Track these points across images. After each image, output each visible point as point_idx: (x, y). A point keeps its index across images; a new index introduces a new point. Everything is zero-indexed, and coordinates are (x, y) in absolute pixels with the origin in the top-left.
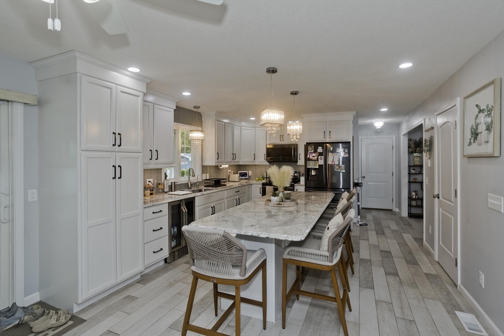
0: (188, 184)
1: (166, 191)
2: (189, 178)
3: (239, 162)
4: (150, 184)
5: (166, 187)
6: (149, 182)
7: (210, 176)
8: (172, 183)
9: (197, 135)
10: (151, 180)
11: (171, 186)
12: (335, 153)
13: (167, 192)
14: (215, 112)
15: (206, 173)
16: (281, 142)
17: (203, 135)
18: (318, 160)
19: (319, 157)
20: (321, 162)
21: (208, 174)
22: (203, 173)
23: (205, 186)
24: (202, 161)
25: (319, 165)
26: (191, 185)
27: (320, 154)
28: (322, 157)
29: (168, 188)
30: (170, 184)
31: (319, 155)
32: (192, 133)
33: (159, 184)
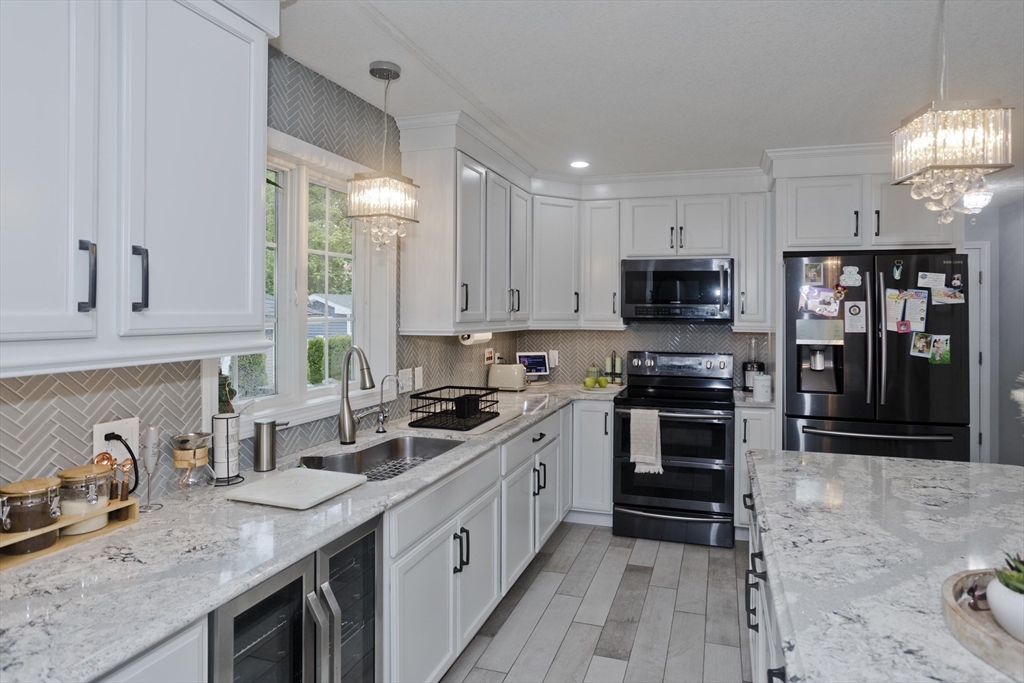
0: (339, 418)
1: (221, 472)
2: (346, 389)
3: (525, 321)
4: (118, 452)
5: (220, 456)
6: (110, 437)
7: (427, 376)
8: (258, 426)
9: (382, 195)
10: (129, 428)
11: (256, 441)
12: (911, 292)
13: (229, 481)
14: (455, 117)
15: (414, 365)
16: (672, 252)
17: (410, 202)
18: (841, 315)
19: (848, 305)
20: (858, 323)
21: (419, 371)
22: (400, 366)
23: (412, 425)
24: (398, 316)
25: (848, 337)
26: (354, 425)
27: (854, 294)
28: (862, 304)
29: (234, 459)
30: (248, 432)
31: (847, 298)
32: (361, 189)
33: (183, 444)
